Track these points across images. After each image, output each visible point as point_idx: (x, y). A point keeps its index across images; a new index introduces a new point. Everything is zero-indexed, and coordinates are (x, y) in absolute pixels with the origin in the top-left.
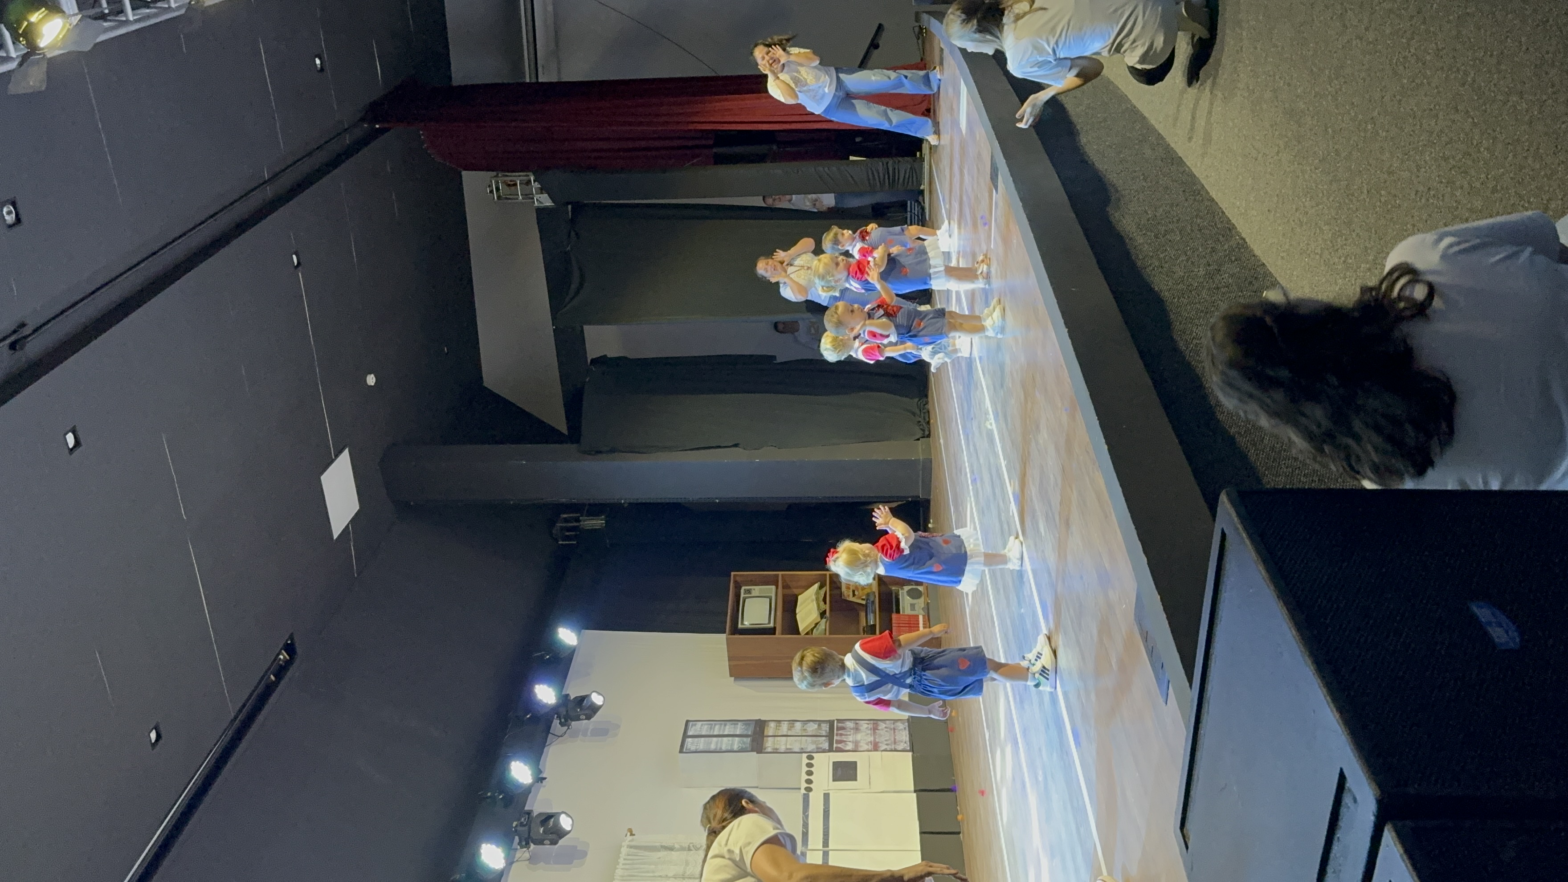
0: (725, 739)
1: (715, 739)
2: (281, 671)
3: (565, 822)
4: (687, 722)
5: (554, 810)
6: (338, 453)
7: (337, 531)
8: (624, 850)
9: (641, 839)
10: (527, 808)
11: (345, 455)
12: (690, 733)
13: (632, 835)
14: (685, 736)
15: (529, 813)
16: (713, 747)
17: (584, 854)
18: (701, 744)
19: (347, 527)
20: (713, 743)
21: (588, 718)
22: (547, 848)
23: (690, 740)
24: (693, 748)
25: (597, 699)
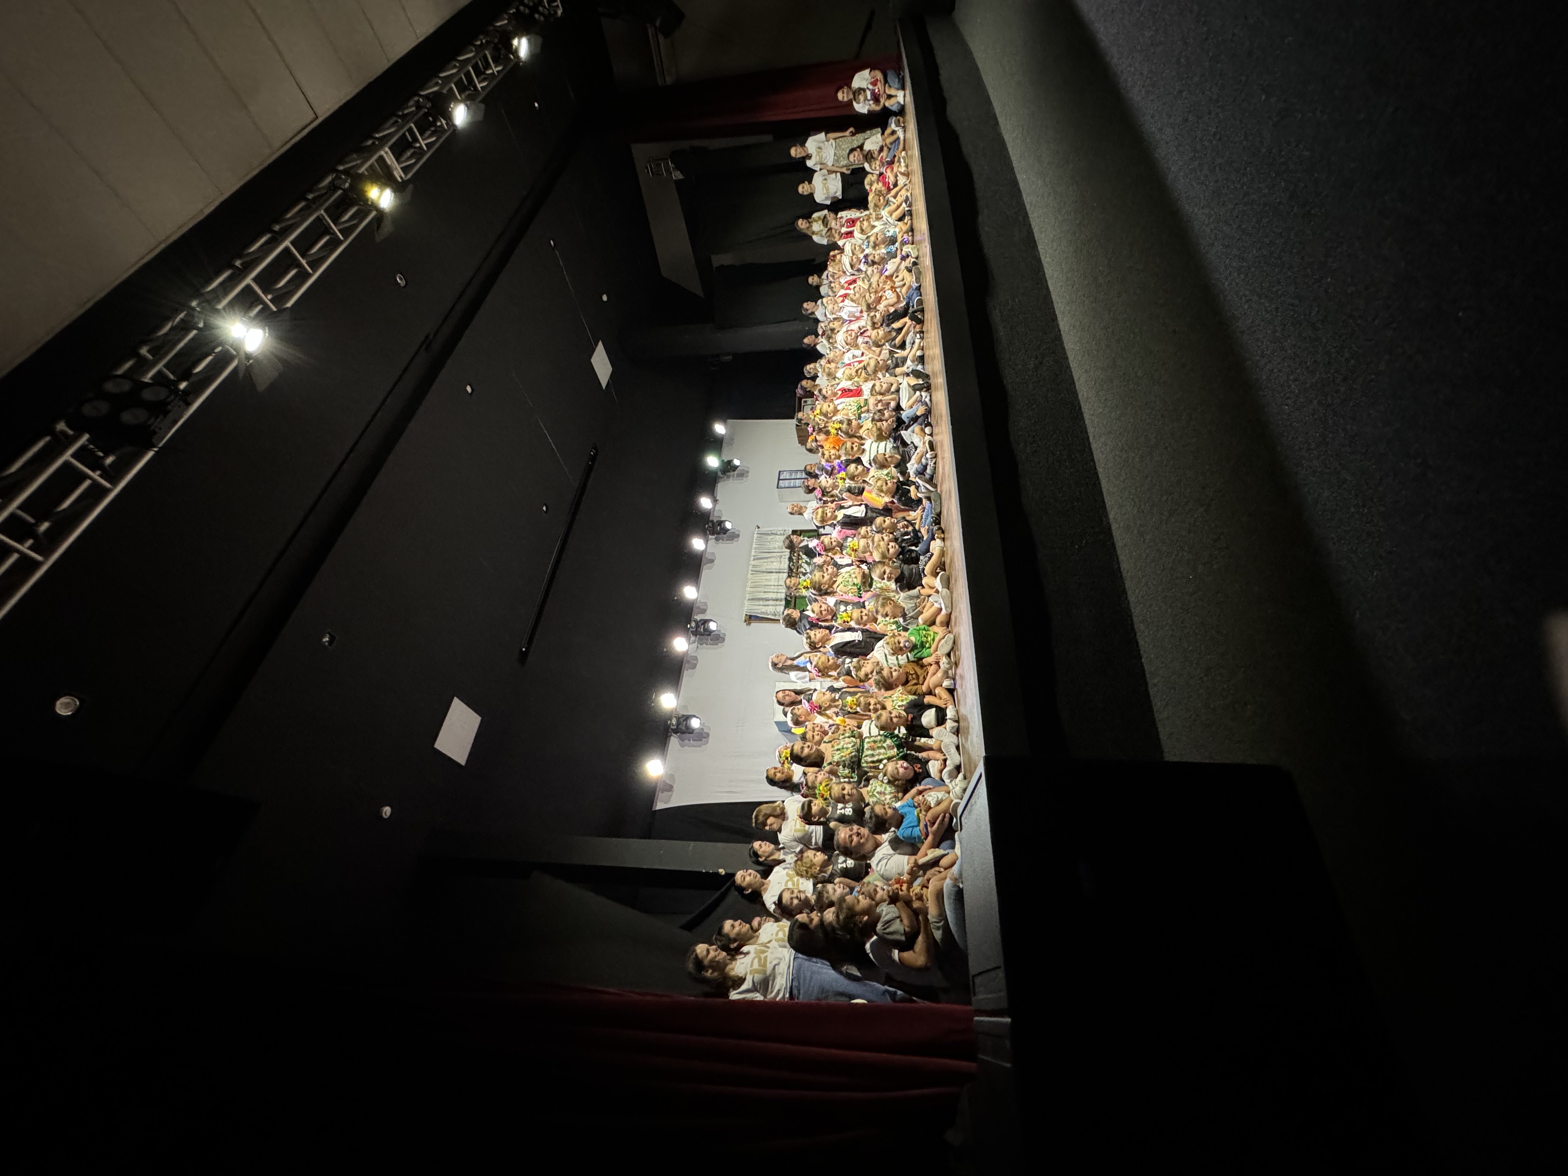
0: (797, 481)
1: (793, 481)
2: (593, 459)
3: (728, 525)
4: (780, 472)
5: (723, 519)
6: (597, 345)
7: (604, 385)
8: (755, 536)
9: (762, 530)
10: (711, 519)
11: (600, 344)
12: (781, 478)
13: (759, 528)
14: (779, 479)
15: (712, 522)
16: (792, 485)
17: (738, 536)
18: (786, 483)
19: (608, 382)
20: (792, 483)
21: (734, 471)
22: (721, 536)
23: (781, 481)
24: (783, 486)
25: (737, 462)
